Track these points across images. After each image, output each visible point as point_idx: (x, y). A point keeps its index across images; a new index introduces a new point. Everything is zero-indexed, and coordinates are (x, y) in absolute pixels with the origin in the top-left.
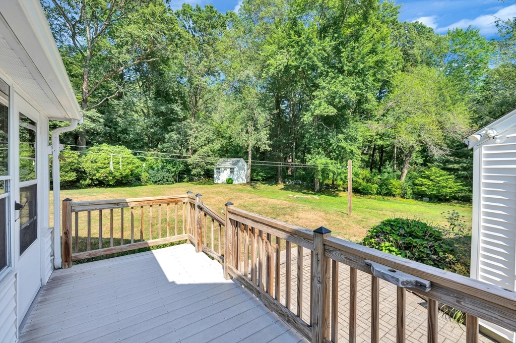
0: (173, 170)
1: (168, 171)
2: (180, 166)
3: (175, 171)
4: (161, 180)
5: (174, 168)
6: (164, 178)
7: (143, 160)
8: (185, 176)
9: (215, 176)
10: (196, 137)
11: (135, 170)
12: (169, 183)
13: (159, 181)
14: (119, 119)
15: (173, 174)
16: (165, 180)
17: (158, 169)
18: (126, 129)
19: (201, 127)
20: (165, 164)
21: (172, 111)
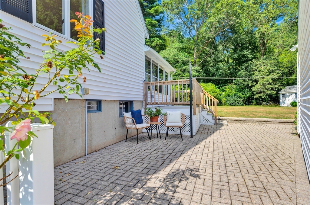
0: (243, 96)
1: (239, 97)
2: (248, 94)
3: (244, 97)
4: (234, 103)
5: (243, 95)
6: (236, 102)
7: (224, 91)
8: (254, 101)
9: (281, 101)
10: (259, 71)
11: (216, 96)
12: (240, 105)
13: (233, 103)
14: (211, 68)
15: (242, 99)
16: (236, 103)
17: (232, 96)
18: (214, 73)
19: (264, 63)
20: (237, 92)
21: (244, 56)
